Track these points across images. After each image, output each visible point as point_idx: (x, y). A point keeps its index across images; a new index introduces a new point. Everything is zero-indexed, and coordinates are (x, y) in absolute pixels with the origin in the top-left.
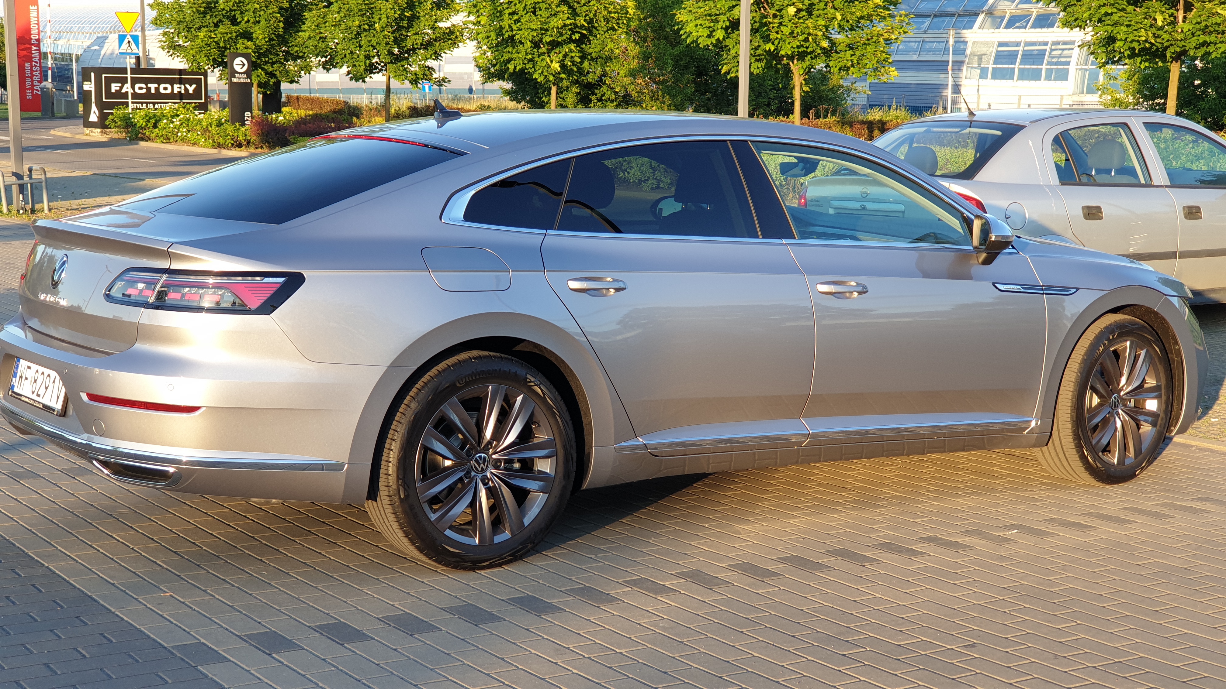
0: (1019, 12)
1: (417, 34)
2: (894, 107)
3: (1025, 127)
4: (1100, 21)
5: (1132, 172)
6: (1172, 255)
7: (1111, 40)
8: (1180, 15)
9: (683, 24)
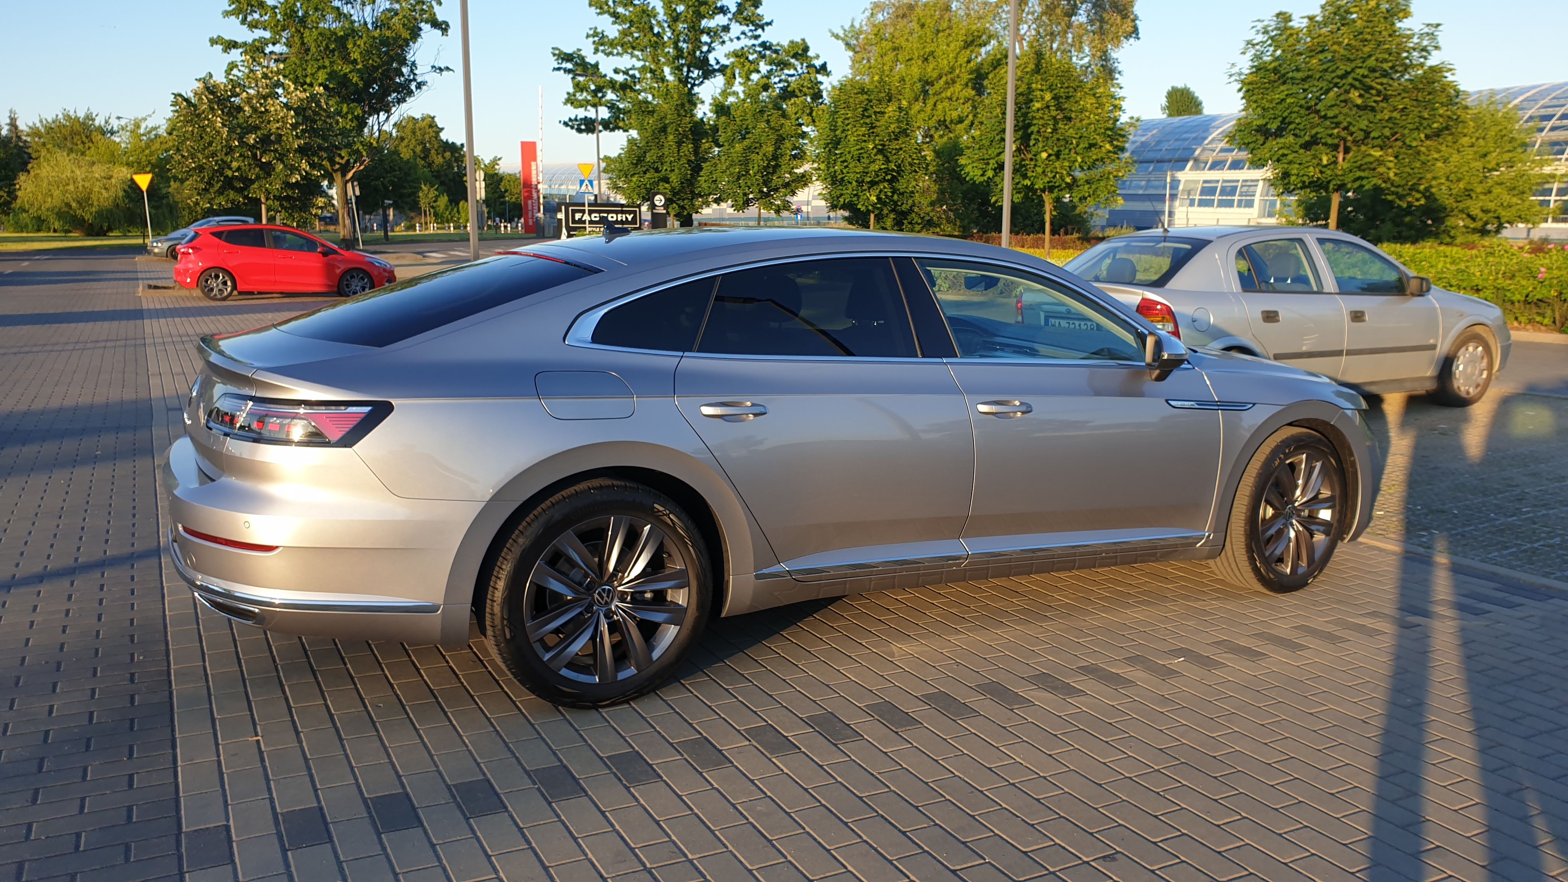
0: (1219, 159)
1: (779, 177)
2: (1125, 226)
3: (1210, 242)
4: (1278, 160)
5: (1304, 280)
6: (1339, 353)
7: (1286, 175)
8: (1341, 156)
9: (963, 167)
